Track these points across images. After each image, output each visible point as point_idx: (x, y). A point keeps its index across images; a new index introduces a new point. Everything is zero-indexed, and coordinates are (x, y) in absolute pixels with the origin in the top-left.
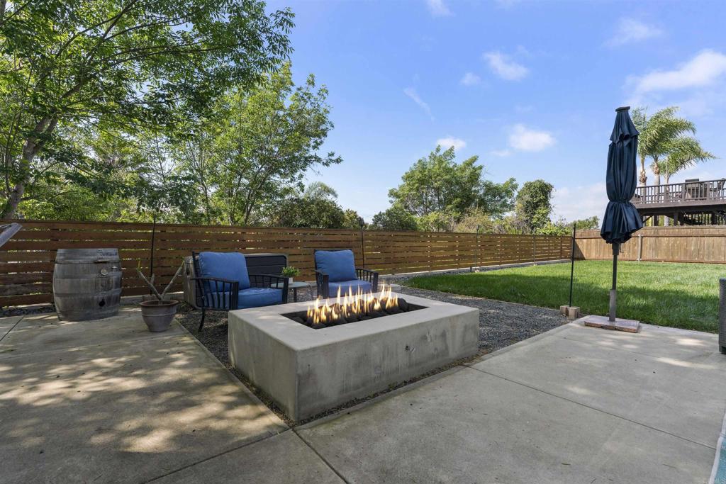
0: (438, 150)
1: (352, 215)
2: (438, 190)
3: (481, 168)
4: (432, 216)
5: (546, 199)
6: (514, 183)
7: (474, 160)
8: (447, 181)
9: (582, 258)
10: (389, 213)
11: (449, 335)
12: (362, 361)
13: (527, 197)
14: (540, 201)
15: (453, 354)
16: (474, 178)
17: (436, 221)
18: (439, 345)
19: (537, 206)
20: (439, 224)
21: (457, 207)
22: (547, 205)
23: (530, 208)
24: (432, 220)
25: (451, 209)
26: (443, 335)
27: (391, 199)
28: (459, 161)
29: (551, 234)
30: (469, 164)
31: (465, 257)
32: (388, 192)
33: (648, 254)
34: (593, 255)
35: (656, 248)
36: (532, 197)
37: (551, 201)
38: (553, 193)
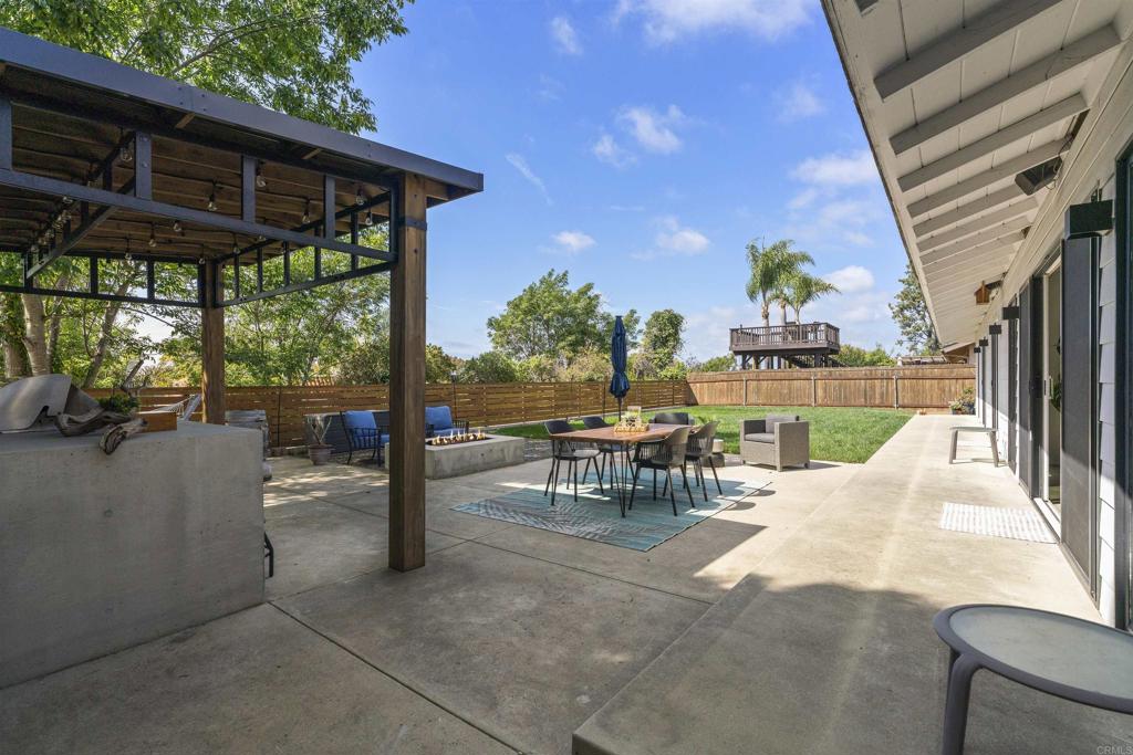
0: (550, 274)
1: (436, 352)
2: (547, 323)
3: (597, 297)
4: (534, 361)
5: (676, 333)
6: (635, 315)
7: (589, 287)
8: (559, 313)
9: (696, 404)
10: (483, 358)
11: (506, 451)
12: (461, 458)
13: (655, 331)
14: (670, 335)
15: (508, 460)
16: (590, 310)
17: (537, 366)
18: (500, 455)
19: (667, 341)
20: (540, 370)
21: (571, 345)
22: (677, 340)
23: (658, 344)
24: (532, 365)
25: (563, 348)
26: (502, 450)
27: (489, 330)
28: (573, 287)
29: (672, 377)
30: (583, 292)
31: (562, 406)
32: (486, 321)
33: (752, 398)
34: (706, 401)
35: (758, 391)
36: (660, 330)
37: (682, 335)
38: (684, 326)
